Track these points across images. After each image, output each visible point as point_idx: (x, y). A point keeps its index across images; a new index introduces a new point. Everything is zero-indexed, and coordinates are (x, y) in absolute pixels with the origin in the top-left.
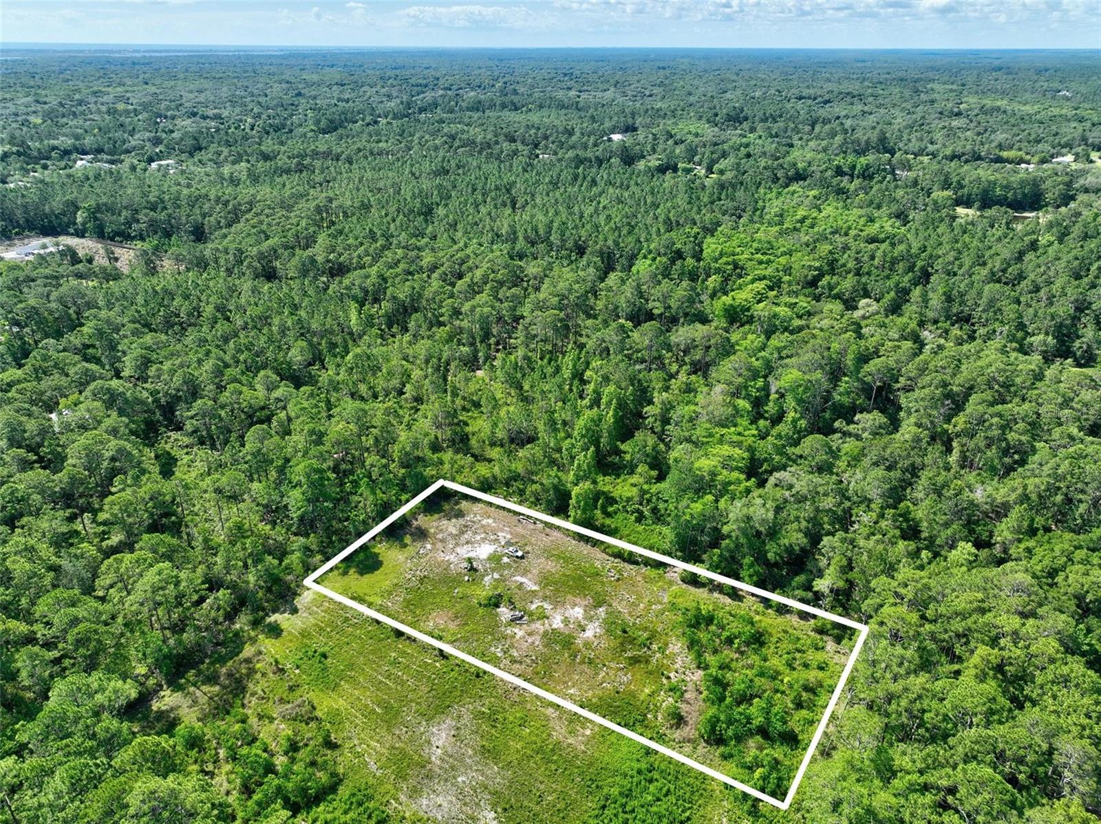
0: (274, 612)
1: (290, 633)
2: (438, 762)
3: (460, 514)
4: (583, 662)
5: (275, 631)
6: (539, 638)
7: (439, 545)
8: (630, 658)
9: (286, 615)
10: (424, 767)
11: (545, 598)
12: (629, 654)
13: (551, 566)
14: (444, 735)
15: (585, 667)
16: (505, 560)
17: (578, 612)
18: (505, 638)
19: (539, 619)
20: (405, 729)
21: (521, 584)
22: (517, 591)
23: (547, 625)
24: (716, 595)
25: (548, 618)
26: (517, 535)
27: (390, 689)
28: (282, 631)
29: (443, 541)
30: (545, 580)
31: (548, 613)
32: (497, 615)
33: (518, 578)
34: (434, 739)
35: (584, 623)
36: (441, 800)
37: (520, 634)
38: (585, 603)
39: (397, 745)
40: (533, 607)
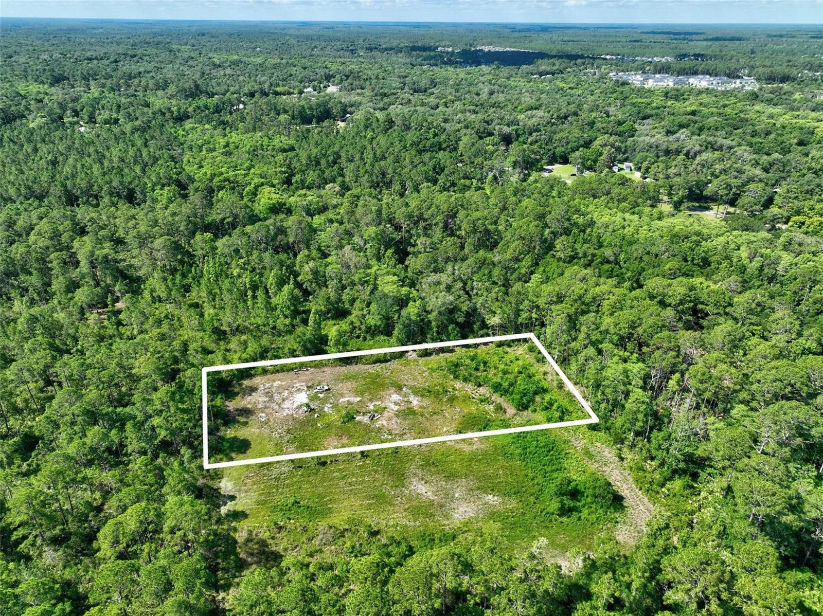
0: (219, 507)
1: (251, 509)
2: (436, 498)
3: (253, 389)
4: (431, 416)
5: (237, 515)
6: (396, 419)
7: (267, 410)
8: (448, 400)
9: (229, 503)
10: (433, 505)
11: (371, 400)
12: (445, 400)
13: (349, 385)
14: (420, 486)
15: (435, 417)
16: (321, 396)
17: (395, 397)
18: (380, 429)
19: (383, 411)
20: (399, 499)
21: (348, 401)
22: (351, 406)
23: (391, 411)
24: (441, 355)
25: (386, 408)
26: (307, 381)
27: (361, 489)
28: (243, 512)
29: (265, 407)
30: (358, 393)
31: (383, 405)
32: (360, 422)
33: (342, 400)
34: (419, 491)
35: (406, 399)
36: (461, 509)
37: (384, 423)
38: (393, 391)
39: (406, 507)
40: (372, 407)
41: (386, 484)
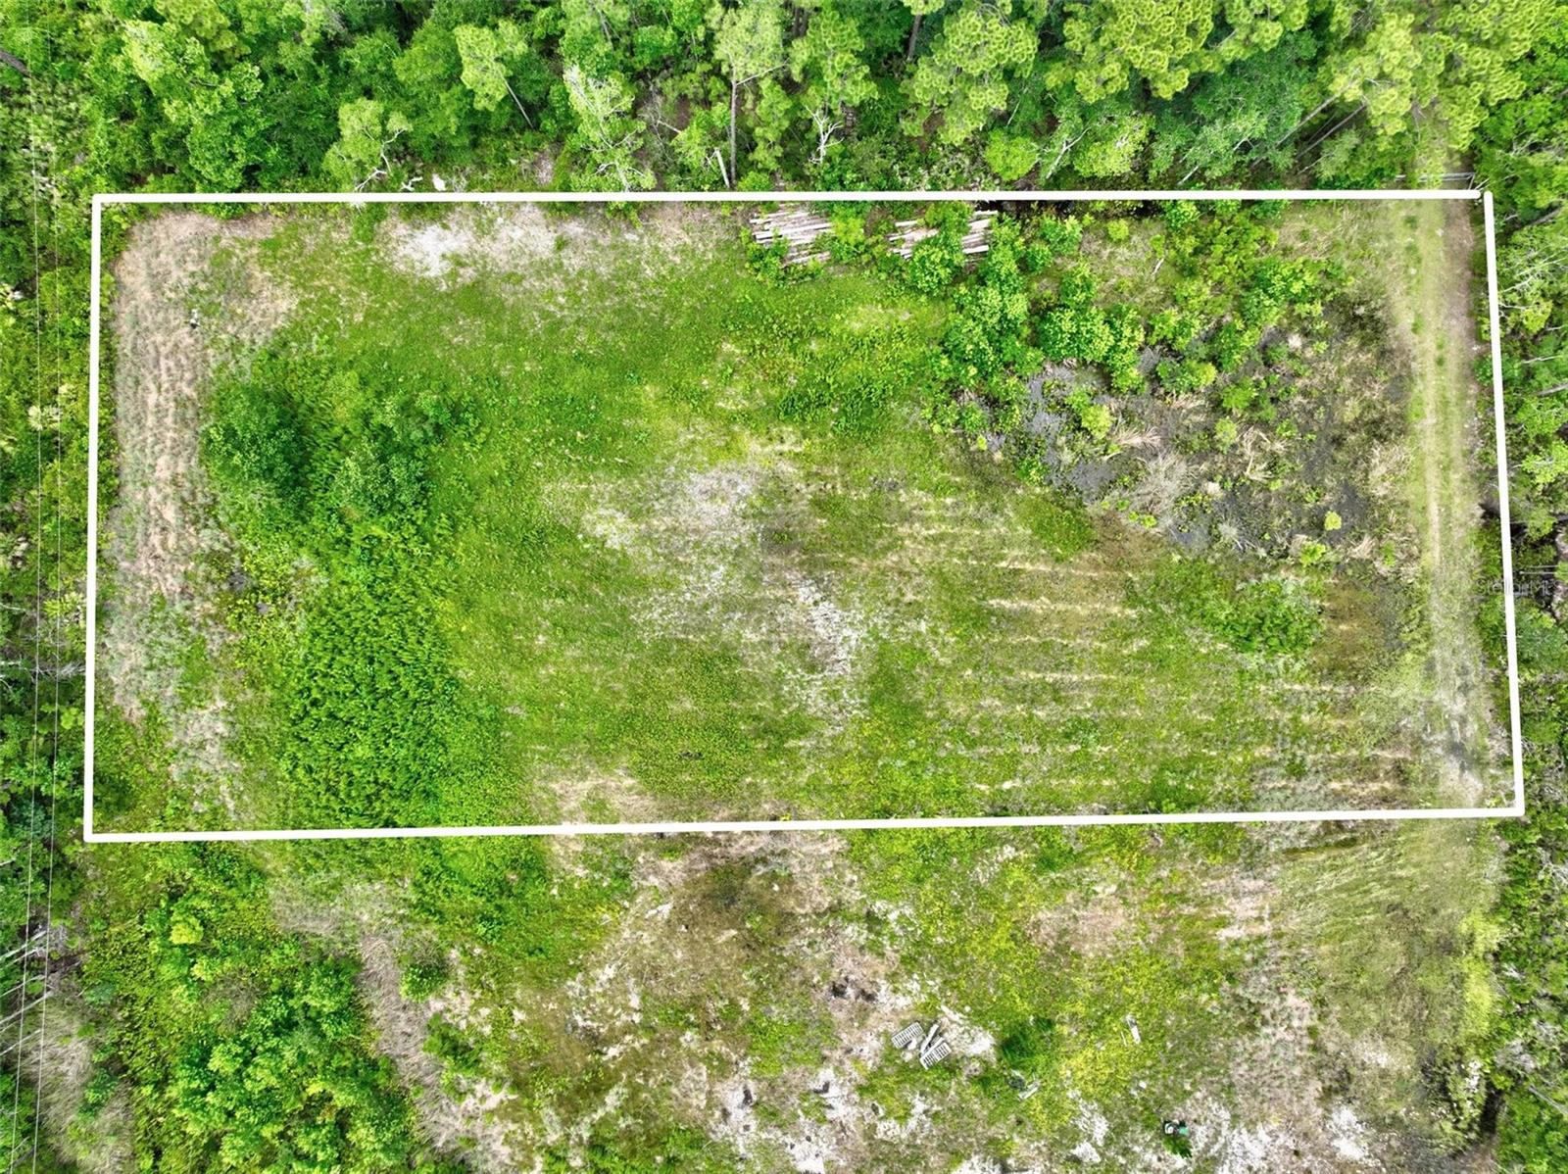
10: (806, 550)
11: (914, 1155)
14: (829, 637)
17: (810, 1156)
18: (908, 964)
20: (909, 597)
23: (847, 1065)
25: (862, 1090)
27: (1023, 664)
31: (872, 1109)
32: (979, 1018)
34: (838, 614)
35: (773, 1133)
36: (721, 509)
40: (919, 1105)
41: (938, 668)
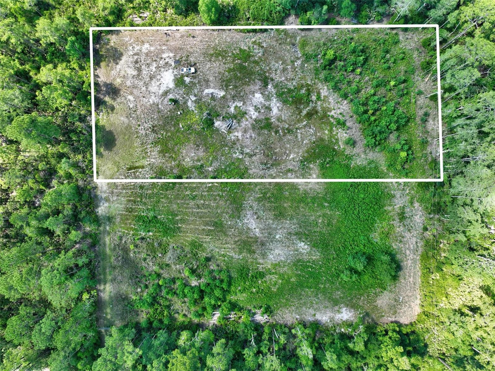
2: (261, 235)
4: (285, 134)
6: (251, 131)
7: (135, 91)
11: (234, 98)
12: (304, 112)
13: (218, 67)
15: (288, 136)
16: (187, 80)
19: (242, 117)
21: (212, 94)
22: (213, 103)
23: (249, 119)
25: (246, 113)
29: (134, 86)
30: (223, 82)
33: (206, 91)
34: (250, 226)
35: (267, 104)
36: (277, 251)
37: (239, 134)
38: (257, 87)
39: (236, 239)
40: (232, 110)
41: (226, 213)
